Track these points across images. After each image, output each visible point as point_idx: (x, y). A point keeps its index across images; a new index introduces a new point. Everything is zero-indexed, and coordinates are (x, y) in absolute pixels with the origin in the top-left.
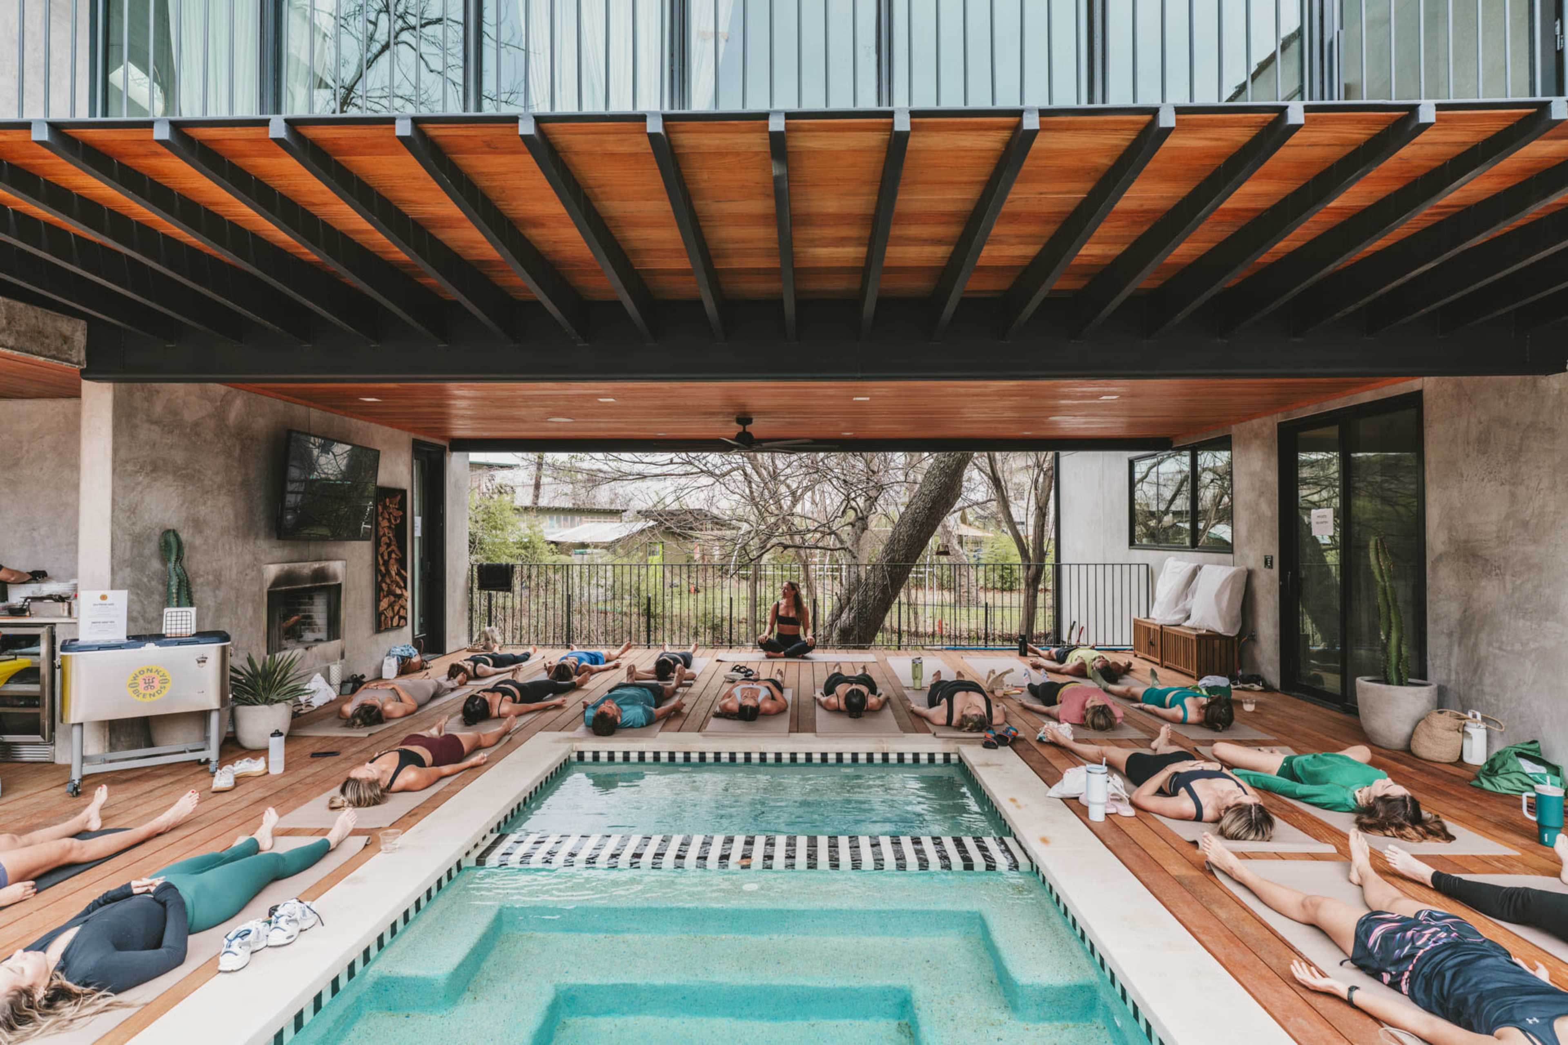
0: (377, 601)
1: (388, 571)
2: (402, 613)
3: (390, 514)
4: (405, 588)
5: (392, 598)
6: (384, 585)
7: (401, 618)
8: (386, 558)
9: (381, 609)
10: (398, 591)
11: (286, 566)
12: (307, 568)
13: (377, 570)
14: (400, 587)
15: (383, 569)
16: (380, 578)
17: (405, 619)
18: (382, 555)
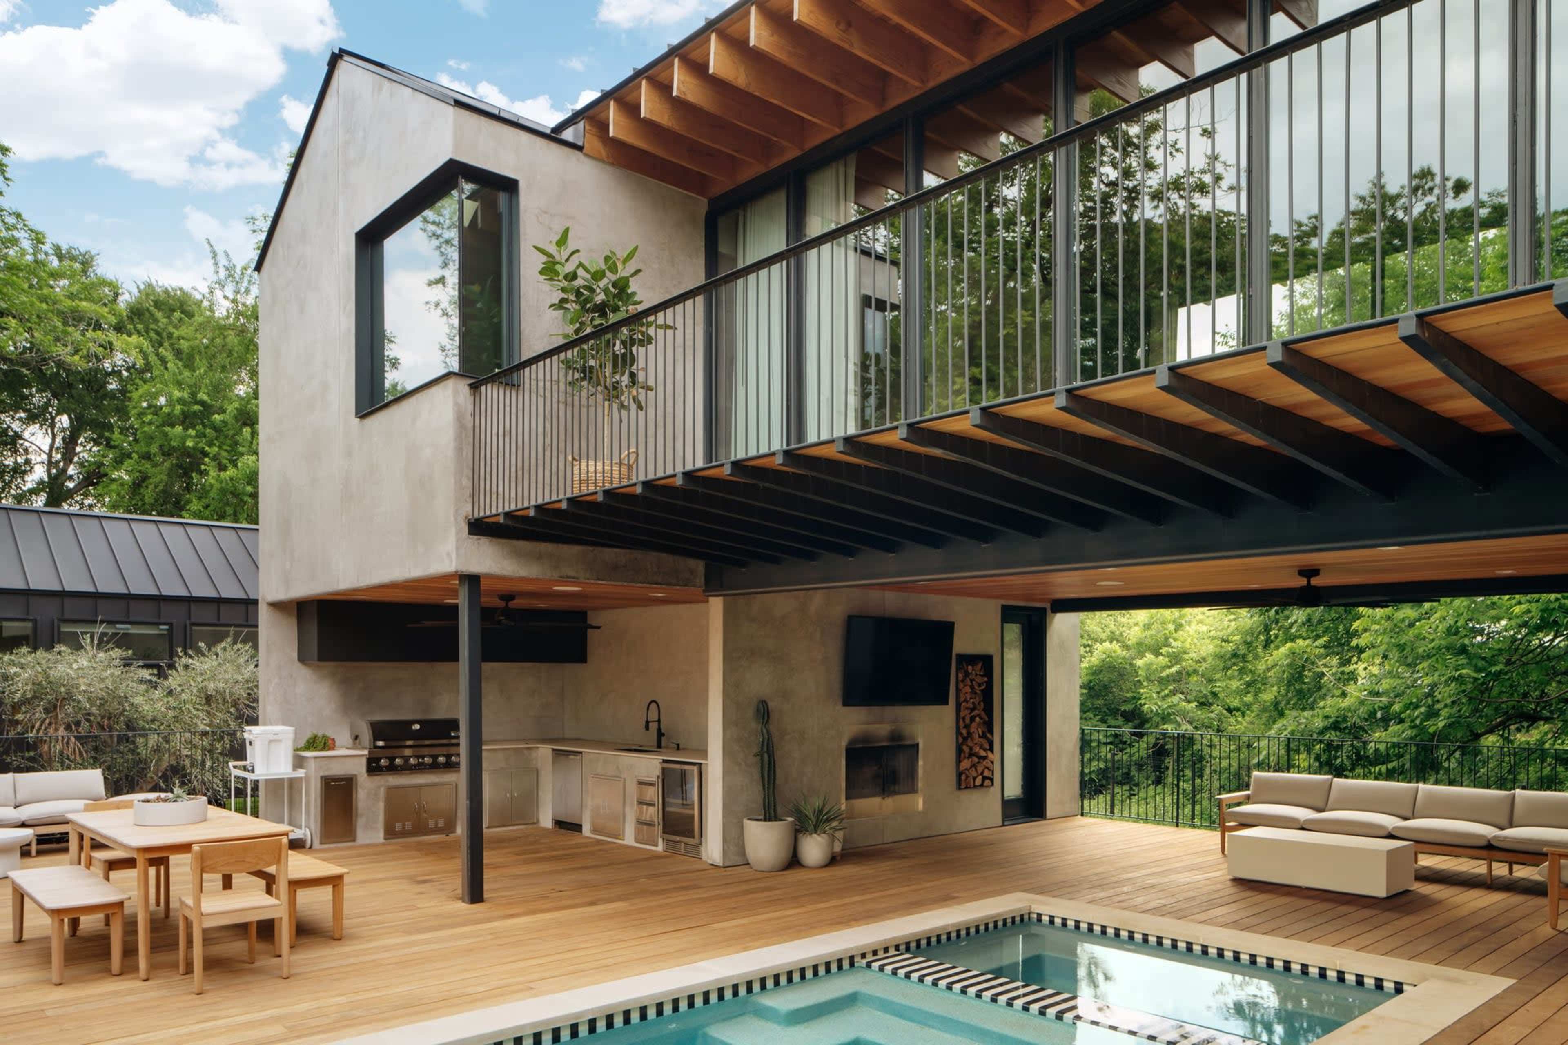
0: (959, 761)
1: (969, 734)
2: (986, 773)
3: (972, 681)
4: (991, 750)
5: (976, 759)
6: (965, 748)
7: (984, 778)
8: (968, 721)
9: (961, 769)
10: (983, 753)
11: (864, 726)
12: (882, 729)
13: (958, 733)
14: (985, 750)
15: (964, 732)
16: (961, 740)
17: (992, 780)
18: (964, 719)
